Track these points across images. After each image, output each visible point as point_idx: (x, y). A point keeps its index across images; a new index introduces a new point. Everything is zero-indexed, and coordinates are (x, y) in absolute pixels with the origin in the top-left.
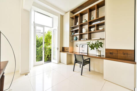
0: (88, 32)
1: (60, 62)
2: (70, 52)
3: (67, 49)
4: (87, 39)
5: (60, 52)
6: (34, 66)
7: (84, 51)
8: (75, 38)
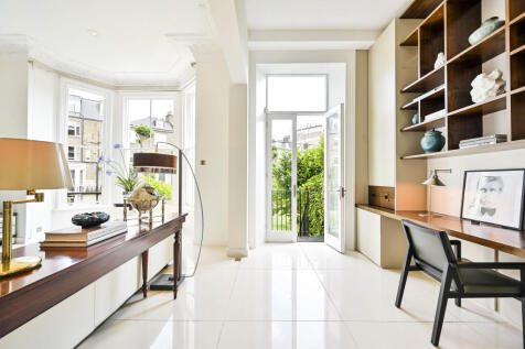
0: (509, 93)
1: (357, 249)
2: (400, 213)
3: (389, 193)
4: (502, 139)
5: (356, 206)
6: (267, 242)
7: (492, 212)
8: (426, 141)
